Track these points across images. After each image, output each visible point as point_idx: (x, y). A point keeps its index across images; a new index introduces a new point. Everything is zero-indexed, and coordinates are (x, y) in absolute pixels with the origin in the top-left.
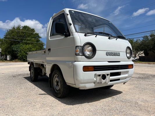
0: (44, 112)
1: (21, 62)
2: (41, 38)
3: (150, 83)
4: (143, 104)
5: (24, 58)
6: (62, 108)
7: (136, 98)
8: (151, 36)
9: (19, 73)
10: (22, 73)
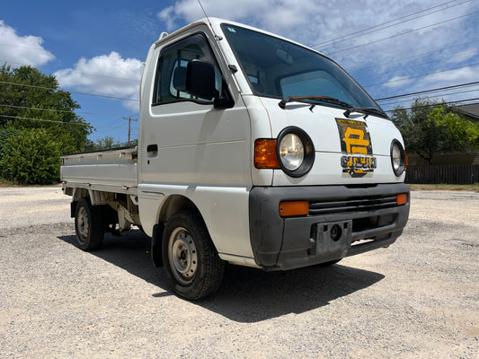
0: (133, 354)
1: (13, 185)
2: (78, 107)
3: (427, 246)
4: (427, 310)
5: (22, 174)
6: (190, 337)
7: (405, 293)
8: (414, 109)
9: (15, 225)
10: (22, 223)
